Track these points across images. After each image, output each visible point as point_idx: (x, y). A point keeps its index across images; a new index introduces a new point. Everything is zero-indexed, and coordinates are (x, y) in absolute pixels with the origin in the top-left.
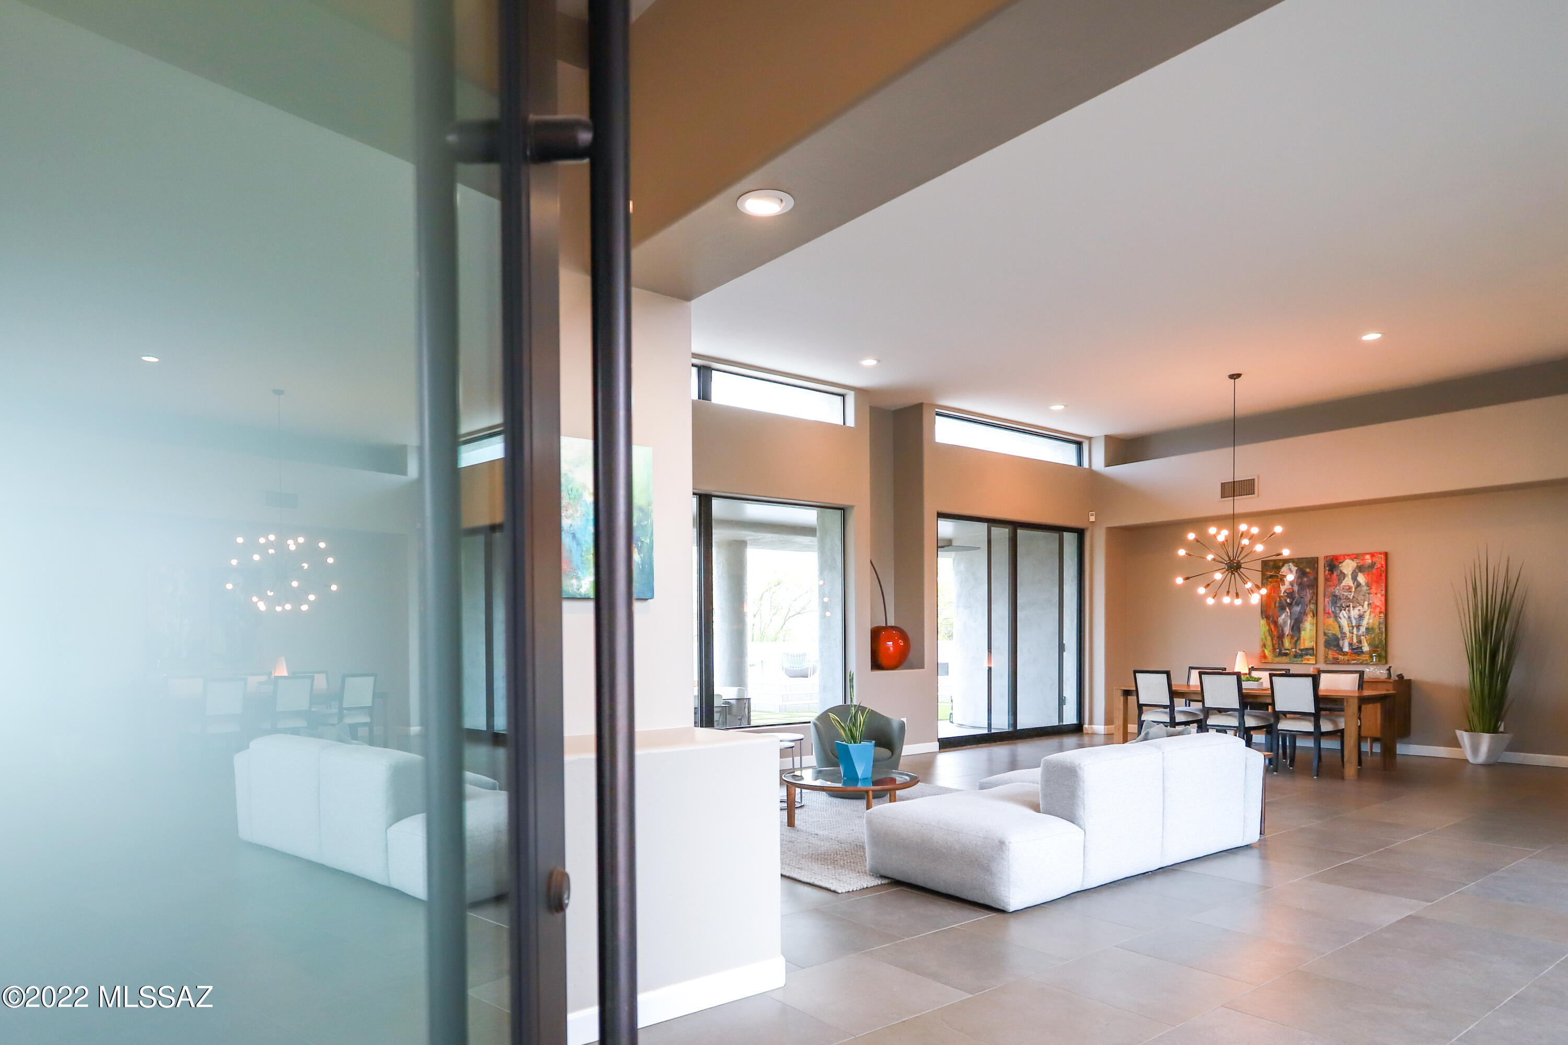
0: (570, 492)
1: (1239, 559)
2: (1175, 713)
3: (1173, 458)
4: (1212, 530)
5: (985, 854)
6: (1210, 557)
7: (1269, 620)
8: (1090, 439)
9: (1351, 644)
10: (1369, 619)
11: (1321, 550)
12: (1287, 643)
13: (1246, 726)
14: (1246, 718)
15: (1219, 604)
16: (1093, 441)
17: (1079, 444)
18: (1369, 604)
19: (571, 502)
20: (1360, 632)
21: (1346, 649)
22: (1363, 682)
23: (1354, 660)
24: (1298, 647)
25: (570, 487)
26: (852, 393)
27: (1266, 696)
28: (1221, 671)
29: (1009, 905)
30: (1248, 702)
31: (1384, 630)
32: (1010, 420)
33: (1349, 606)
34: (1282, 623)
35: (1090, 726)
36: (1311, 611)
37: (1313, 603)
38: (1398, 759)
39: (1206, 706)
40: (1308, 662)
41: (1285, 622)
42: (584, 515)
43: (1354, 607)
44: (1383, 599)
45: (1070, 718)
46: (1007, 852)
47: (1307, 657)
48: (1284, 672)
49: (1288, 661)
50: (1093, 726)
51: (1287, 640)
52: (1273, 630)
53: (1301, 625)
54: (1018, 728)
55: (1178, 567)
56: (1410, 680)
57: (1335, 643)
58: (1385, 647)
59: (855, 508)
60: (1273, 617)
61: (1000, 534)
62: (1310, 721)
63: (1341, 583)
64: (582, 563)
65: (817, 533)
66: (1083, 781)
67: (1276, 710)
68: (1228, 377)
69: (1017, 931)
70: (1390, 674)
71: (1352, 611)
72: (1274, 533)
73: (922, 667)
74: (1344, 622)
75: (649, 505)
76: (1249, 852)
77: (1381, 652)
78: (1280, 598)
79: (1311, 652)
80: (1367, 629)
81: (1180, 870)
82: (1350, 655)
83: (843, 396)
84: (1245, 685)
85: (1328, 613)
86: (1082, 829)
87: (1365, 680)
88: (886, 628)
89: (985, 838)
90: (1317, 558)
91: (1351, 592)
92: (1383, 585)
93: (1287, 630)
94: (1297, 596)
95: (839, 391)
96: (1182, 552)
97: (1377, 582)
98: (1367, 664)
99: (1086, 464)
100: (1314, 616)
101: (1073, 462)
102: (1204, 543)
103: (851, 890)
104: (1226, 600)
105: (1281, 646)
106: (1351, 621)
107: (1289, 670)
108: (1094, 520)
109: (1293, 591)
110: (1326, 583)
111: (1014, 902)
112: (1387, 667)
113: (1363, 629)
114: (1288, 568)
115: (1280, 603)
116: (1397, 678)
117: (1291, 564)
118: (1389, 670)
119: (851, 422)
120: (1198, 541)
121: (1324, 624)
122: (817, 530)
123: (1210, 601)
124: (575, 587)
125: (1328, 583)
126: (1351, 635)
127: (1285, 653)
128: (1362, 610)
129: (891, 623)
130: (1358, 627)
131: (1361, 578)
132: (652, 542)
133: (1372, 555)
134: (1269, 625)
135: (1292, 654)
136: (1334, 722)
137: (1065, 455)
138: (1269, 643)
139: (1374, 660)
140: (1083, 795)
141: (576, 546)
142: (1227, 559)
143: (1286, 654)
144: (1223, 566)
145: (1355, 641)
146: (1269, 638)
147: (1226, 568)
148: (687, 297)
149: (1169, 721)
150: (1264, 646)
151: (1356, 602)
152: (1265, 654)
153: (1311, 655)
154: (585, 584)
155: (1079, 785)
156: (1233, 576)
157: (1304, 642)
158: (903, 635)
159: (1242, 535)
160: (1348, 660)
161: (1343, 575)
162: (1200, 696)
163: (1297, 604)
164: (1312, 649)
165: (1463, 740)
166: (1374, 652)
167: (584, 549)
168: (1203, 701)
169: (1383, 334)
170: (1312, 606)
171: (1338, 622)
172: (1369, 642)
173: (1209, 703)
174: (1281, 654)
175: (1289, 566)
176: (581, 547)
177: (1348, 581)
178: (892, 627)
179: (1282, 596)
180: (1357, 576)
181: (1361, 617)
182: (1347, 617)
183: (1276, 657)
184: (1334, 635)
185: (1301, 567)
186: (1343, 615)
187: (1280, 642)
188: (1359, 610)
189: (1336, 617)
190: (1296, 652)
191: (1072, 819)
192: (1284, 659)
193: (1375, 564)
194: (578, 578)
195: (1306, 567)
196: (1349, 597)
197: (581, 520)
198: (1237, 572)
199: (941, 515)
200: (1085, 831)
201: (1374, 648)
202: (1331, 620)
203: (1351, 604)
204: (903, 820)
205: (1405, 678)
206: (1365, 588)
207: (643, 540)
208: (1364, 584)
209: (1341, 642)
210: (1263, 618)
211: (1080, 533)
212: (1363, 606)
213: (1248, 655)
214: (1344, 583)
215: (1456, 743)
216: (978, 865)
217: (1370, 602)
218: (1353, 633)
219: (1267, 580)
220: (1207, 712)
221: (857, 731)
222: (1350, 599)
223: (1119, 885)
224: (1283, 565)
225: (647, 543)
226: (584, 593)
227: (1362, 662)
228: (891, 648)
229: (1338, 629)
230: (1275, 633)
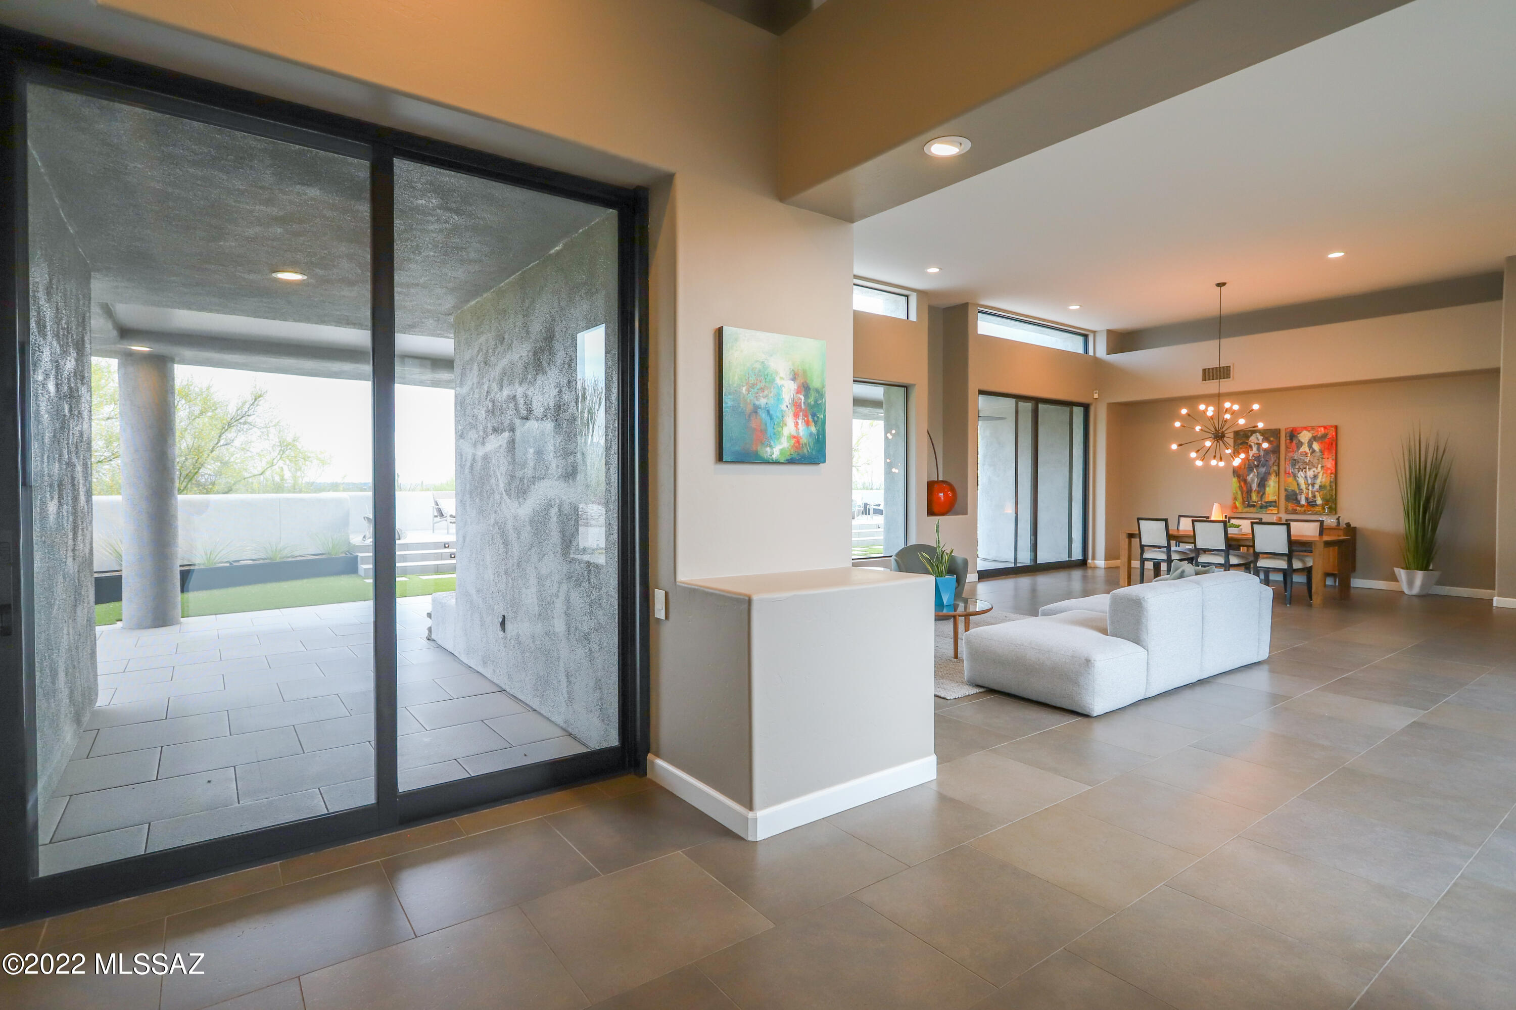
0: (766, 377)
1: (1223, 430)
2: (1171, 553)
3: (1163, 349)
4: (1202, 407)
5: (1074, 670)
6: (1198, 428)
7: (1240, 478)
8: (1094, 332)
9: (1307, 499)
10: (1322, 478)
11: (1283, 424)
12: (1254, 497)
13: (1231, 563)
14: (1230, 557)
15: (1207, 466)
16: (1097, 334)
17: (1086, 337)
18: (1322, 467)
19: (767, 385)
20: (1315, 489)
21: (1303, 502)
22: (1323, 528)
23: (1309, 511)
24: (1263, 500)
25: (766, 373)
26: (915, 294)
27: (1247, 540)
28: (1205, 519)
29: (1094, 711)
30: (1232, 544)
31: (1334, 487)
32: (1031, 316)
33: (1305, 468)
34: (1250, 481)
35: (1093, 561)
36: (1274, 471)
37: (1276, 465)
38: (1352, 591)
39: (1197, 547)
40: (1272, 512)
41: (1253, 480)
42: (776, 395)
43: (1309, 469)
44: (1334, 463)
45: (1077, 555)
46: (1093, 668)
47: (1270, 508)
48: (1258, 521)
49: (1255, 511)
50: (1095, 561)
51: (1254, 495)
52: (1243, 486)
53: (1266, 483)
54: (1038, 563)
55: (1175, 435)
56: (1355, 527)
57: (1294, 497)
58: (1335, 501)
59: (916, 386)
60: (1243, 476)
61: (1027, 406)
62: (1284, 560)
63: (1300, 449)
64: (774, 434)
65: (884, 405)
66: (1147, 611)
67: (1256, 551)
68: (1215, 286)
69: (1100, 732)
70: (1339, 523)
71: (1308, 472)
72: (1252, 410)
73: (966, 513)
74: (1301, 481)
75: (823, 387)
76: (1261, 667)
77: (1332, 504)
78: (1249, 461)
79: (1274, 504)
80: (1320, 486)
81: (1210, 682)
82: (1306, 507)
83: (907, 296)
84: (1231, 531)
85: (1289, 473)
86: (1146, 649)
87: (1324, 527)
88: (938, 482)
89: (1072, 656)
90: (1280, 429)
91: (1307, 457)
92: (1334, 452)
93: (1255, 486)
94: (1263, 459)
95: (903, 292)
96: (1178, 424)
97: (1328, 449)
98: (1321, 514)
99: (1091, 353)
100: (1277, 475)
101: (1081, 351)
102: (1194, 417)
103: (957, 697)
104: (1214, 462)
105: (1249, 499)
106: (1307, 480)
107: (1262, 519)
108: (1097, 397)
109: (1260, 455)
110: (1287, 450)
111: (1098, 707)
112: (1337, 517)
113: (1317, 487)
114: (1255, 437)
115: (1248, 465)
116: (1345, 526)
117: (1258, 434)
118: (1338, 519)
119: (913, 317)
120: (1189, 415)
121: (1285, 482)
122: (884, 403)
123: (1199, 463)
124: (769, 453)
125: (1288, 449)
126: (1307, 491)
127: (1252, 505)
128: (1316, 471)
129: (941, 479)
130: (1313, 485)
131: (1316, 446)
132: (825, 416)
133: (1325, 428)
134: (1239, 482)
135: (1258, 505)
136: (1303, 561)
137: (1074, 345)
138: (1239, 496)
139: (1326, 512)
140: (1147, 622)
141: (770, 420)
142: (1213, 430)
143: (1254, 506)
144: (1210, 435)
145: (1310, 495)
146: (1239, 492)
147: (1213, 437)
148: (851, 220)
149: (1166, 559)
150: (1235, 499)
151: (1312, 465)
152: (1236, 505)
153: (1274, 507)
154: (776, 451)
155: (1143, 614)
156: (1218, 443)
157: (1268, 496)
158: (953, 490)
159: (1226, 411)
160: (1305, 511)
161: (1300, 444)
162: (1192, 539)
163: (1263, 466)
164: (1275, 502)
165: (1401, 576)
166: (1326, 505)
167: (776, 423)
168: (1195, 543)
169: (1346, 253)
170: (1276, 468)
171: (1297, 481)
172: (1322, 497)
173: (1200, 544)
174: (1249, 506)
175: (1257, 436)
176: (773, 422)
177: (1305, 448)
178: (943, 482)
179: (1250, 460)
180: (1312, 444)
181: (1315, 477)
182: (1304, 477)
183: (1245, 508)
184: (1293, 491)
185: (1266, 436)
186: (1301, 475)
187: (1249, 496)
188: (1314, 471)
189: (1295, 476)
190: (1261, 504)
191: (1137, 641)
192: (1252, 509)
193: (1327, 435)
194: (771, 446)
195: (1271, 434)
196: (1305, 460)
197: (774, 399)
198: (1222, 440)
199: (982, 392)
200: (1148, 651)
201: (1326, 501)
202: (1291, 479)
203: (1307, 466)
204: (998, 641)
205: (1352, 526)
206: (1319, 454)
207: (818, 416)
208: (1318, 451)
209: (1299, 497)
210: (1234, 477)
211: (1086, 407)
212: (1317, 468)
213: (1222, 507)
214: (1302, 450)
215: (1394, 578)
216: (1068, 678)
217: (1323, 465)
218: (1308, 490)
219: (1238, 447)
220: (1198, 551)
221: (942, 566)
222: (1306, 462)
223: (1170, 694)
224: (1251, 435)
225: (821, 418)
226: (775, 459)
227: (1316, 512)
228: (942, 498)
229: (1297, 486)
230: (1245, 489)
